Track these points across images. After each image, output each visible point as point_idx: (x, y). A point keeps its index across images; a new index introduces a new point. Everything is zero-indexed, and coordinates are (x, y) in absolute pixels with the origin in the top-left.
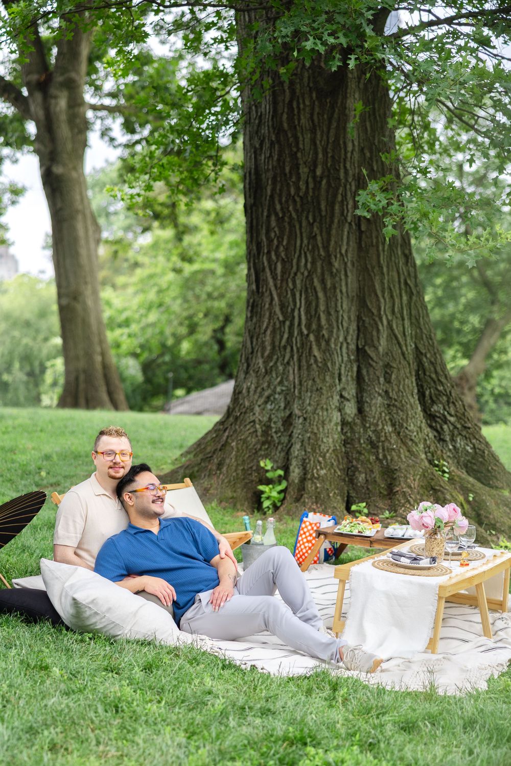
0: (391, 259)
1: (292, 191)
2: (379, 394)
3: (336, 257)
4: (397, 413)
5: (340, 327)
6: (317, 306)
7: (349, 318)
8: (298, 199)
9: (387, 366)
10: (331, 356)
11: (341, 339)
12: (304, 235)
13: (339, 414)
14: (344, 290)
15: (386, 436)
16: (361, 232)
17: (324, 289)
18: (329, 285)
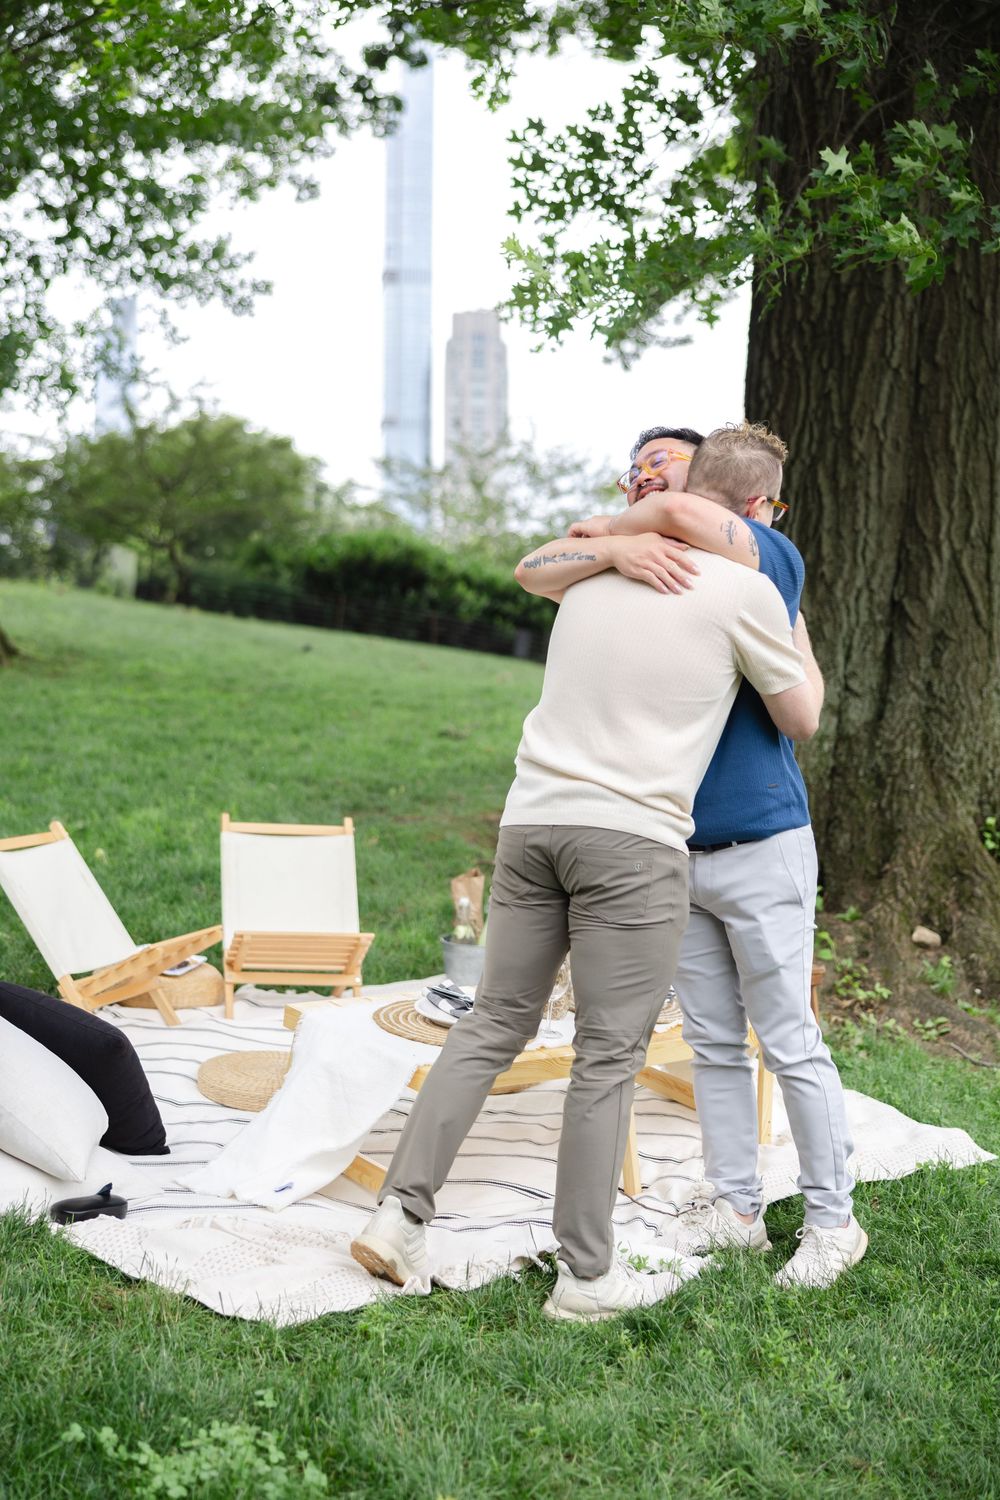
0: (975, 437)
1: (799, 312)
2: (915, 688)
3: (861, 432)
4: (939, 726)
5: (860, 560)
6: (819, 520)
7: (879, 544)
8: (806, 327)
9: (940, 636)
10: (832, 611)
11: (859, 582)
12: (813, 392)
13: (834, 720)
14: (873, 491)
15: (903, 766)
16: (919, 387)
17: (835, 491)
18: (843, 482)
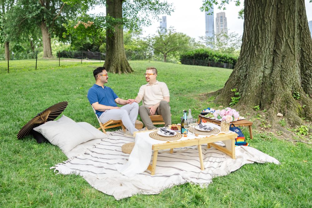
0: (290, 17)
2: (279, 67)
3: (266, 18)
4: (284, 74)
5: (267, 43)
6: (258, 36)
7: (271, 39)
9: (284, 56)
10: (262, 53)
11: (267, 47)
12: (256, 12)
13: (263, 74)
14: (269, 29)
15: (276, 82)
16: (278, 8)
17: (261, 30)
18: (263, 28)
